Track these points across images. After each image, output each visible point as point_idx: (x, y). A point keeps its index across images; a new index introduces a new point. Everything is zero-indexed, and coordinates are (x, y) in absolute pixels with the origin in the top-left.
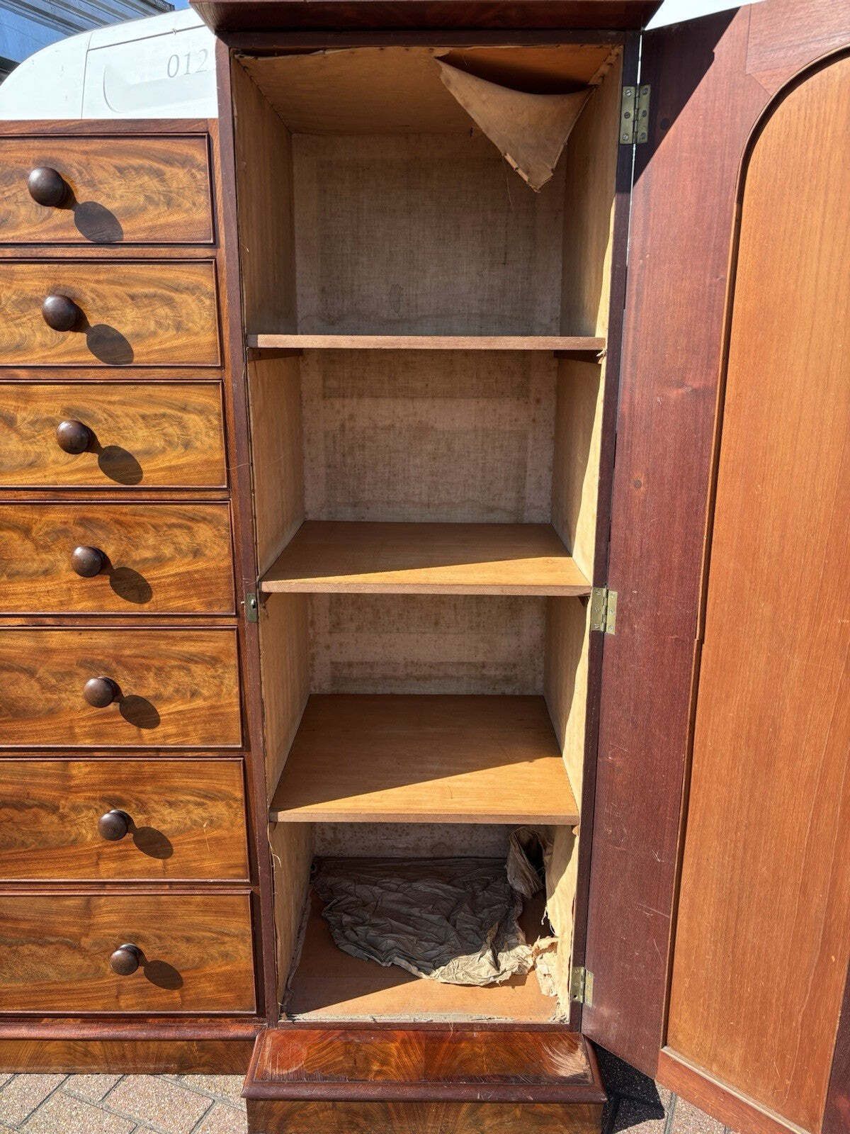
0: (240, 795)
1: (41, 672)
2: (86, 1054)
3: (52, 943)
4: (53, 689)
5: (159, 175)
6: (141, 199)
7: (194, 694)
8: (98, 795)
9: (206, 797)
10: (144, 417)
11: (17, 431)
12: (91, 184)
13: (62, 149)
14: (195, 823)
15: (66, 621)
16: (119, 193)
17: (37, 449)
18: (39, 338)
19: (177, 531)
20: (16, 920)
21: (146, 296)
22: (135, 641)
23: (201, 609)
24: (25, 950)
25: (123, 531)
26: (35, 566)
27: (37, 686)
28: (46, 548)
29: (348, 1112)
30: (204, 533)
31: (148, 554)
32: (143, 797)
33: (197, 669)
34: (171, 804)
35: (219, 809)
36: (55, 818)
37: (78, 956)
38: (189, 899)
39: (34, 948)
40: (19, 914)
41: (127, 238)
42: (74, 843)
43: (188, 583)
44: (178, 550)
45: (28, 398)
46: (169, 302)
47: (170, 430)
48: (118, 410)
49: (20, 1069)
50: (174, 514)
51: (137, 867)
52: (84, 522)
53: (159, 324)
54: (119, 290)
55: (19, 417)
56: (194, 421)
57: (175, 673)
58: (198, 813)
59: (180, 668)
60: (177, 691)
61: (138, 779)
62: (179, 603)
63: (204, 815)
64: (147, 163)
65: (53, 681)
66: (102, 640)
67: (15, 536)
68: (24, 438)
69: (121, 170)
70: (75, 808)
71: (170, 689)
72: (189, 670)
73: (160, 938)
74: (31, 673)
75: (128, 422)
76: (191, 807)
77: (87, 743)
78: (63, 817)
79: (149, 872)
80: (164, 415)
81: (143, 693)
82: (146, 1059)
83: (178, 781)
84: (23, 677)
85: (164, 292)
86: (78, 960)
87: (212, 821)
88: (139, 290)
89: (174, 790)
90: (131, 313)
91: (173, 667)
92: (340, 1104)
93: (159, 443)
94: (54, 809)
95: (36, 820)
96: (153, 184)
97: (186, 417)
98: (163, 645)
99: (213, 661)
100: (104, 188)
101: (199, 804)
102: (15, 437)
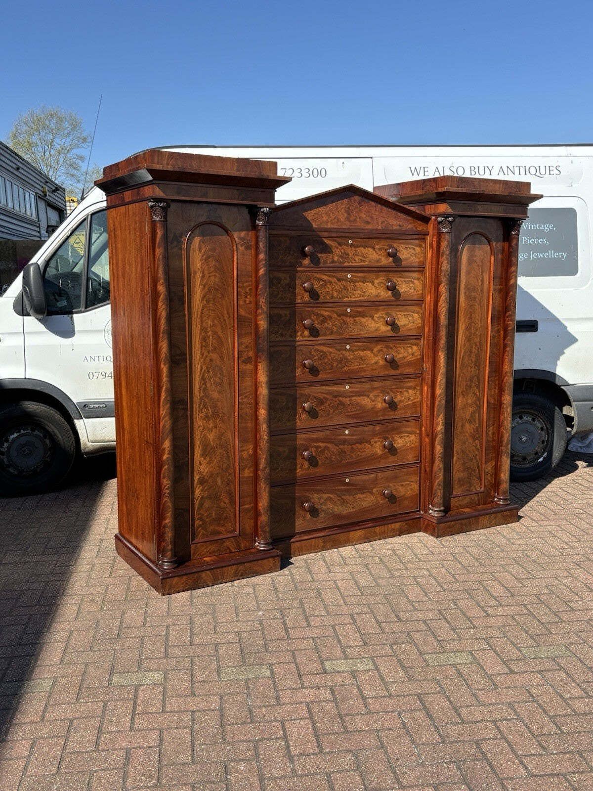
0: (418, 432)
1: (371, 395)
2: (374, 532)
3: (365, 493)
4: (373, 401)
5: (414, 249)
6: (409, 255)
7: (409, 399)
8: (382, 436)
9: (409, 433)
10: (404, 315)
11: (374, 320)
12: (399, 251)
13: (393, 242)
14: (406, 443)
15: (379, 378)
16: (405, 253)
17: (378, 325)
18: (382, 293)
19: (409, 348)
20: (356, 485)
21: (408, 281)
22: (396, 383)
23: (413, 372)
24: (357, 497)
25: (396, 349)
26: (373, 361)
27: (369, 401)
28: (377, 356)
29: (462, 524)
30: (415, 348)
31: (401, 356)
32: (393, 436)
33: (410, 391)
34: (401, 437)
35: (413, 437)
36: (369, 446)
37: (372, 496)
38: (403, 470)
39: (359, 495)
40: (357, 483)
41: (403, 265)
42: (374, 454)
43: (409, 364)
44: (408, 354)
45: (377, 311)
46: (413, 282)
47: (410, 319)
48: (398, 313)
49: (355, 543)
50: (409, 343)
51: (390, 461)
52: (387, 347)
53: (409, 289)
54: (403, 280)
55: (375, 315)
56: (416, 315)
57: (405, 393)
58: (407, 439)
59: (406, 391)
60: (405, 398)
61: (393, 429)
62: (407, 371)
63: (409, 440)
64: (411, 246)
65: (373, 398)
66: (388, 383)
67: (369, 352)
68: (376, 322)
69: (406, 248)
70: (376, 442)
71: (403, 398)
72: (408, 391)
73: (394, 486)
74: (368, 396)
75: (400, 316)
76: (406, 437)
77: (381, 418)
78: (372, 445)
79: (393, 462)
80: (409, 314)
81: (397, 401)
82: (391, 531)
83: (403, 429)
84: (366, 398)
85: (412, 280)
86: (373, 498)
87: (411, 442)
88: (406, 280)
89: (401, 432)
90: (404, 286)
91: (404, 391)
92: (459, 521)
93: (406, 322)
94: (370, 443)
95: (365, 448)
96: (412, 251)
97: (414, 314)
98: (402, 384)
99: (414, 388)
100: (402, 252)
101: (408, 436)
102: (373, 322)
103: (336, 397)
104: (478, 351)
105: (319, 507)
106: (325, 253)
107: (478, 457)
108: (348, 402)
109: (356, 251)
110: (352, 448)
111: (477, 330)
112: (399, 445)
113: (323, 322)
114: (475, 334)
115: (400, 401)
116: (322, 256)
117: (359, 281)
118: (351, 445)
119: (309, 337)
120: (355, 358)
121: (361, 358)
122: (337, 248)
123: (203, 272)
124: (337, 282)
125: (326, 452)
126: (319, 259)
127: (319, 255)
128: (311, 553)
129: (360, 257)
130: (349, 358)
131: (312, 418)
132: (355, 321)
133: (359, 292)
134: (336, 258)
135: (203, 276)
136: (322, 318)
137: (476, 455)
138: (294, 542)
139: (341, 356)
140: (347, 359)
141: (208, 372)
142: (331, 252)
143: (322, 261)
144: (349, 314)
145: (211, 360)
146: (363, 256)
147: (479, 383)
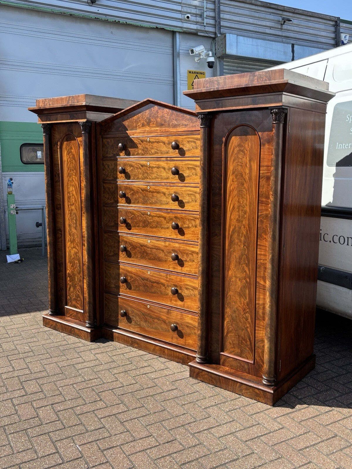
1: (165, 251)
2: (164, 352)
3: (161, 320)
4: (166, 256)
5: (195, 142)
6: (191, 147)
7: (193, 261)
8: (173, 284)
9: (194, 288)
10: (188, 194)
11: (165, 196)
12: (183, 145)
13: (178, 138)
14: (191, 295)
15: (170, 240)
16: (187, 146)
17: (168, 200)
18: (171, 176)
19: (192, 221)
21: (191, 168)
22: (183, 246)
24: (155, 321)
25: (182, 220)
26: (166, 226)
27: (164, 255)
28: (168, 222)
30: (198, 222)
31: (187, 226)
32: (181, 286)
34: (187, 289)
35: (196, 292)
36: (164, 287)
38: (188, 315)
39: (157, 321)
40: (155, 311)
41: (186, 156)
42: (167, 295)
43: (193, 233)
44: (192, 226)
45: (168, 189)
46: (194, 169)
47: (193, 198)
48: (183, 192)
49: (150, 352)
51: (179, 304)
52: (175, 217)
53: (192, 174)
54: (186, 166)
55: (166, 193)
57: (190, 255)
59: (191, 254)
60: (190, 260)
62: (192, 238)
63: (193, 293)
64: (192, 140)
65: (167, 254)
66: (177, 245)
67: (163, 219)
68: (167, 198)
69: (188, 142)
70: (168, 286)
71: (188, 259)
72: (193, 255)
73: (182, 324)
75: (185, 195)
76: (191, 290)
77: (172, 270)
78: (165, 288)
79: (180, 306)
80: (192, 194)
81: (183, 259)
82: (176, 357)
83: (188, 283)
84: (162, 252)
85: (193, 167)
86: (165, 326)
87: (194, 295)
88: (189, 166)
89: (187, 285)
90: (188, 171)
91: (190, 254)
93: (191, 200)
94: (164, 285)
95: (160, 288)
96: (193, 144)
97: (196, 194)
98: (188, 248)
100: (185, 145)
101: (192, 290)
102: (165, 197)
103: (142, 246)
104: (247, 233)
105: (131, 317)
106: (134, 148)
107: (249, 330)
108: (150, 252)
109: (152, 146)
110: (152, 285)
111: (245, 213)
112: (185, 295)
113: (133, 194)
114: (243, 217)
115: (186, 261)
116: (131, 150)
117: (155, 167)
118: (152, 283)
119: (125, 203)
120: (154, 221)
121: (158, 222)
122: (140, 144)
123: (67, 161)
124: (141, 167)
125: (136, 282)
126: (130, 152)
127: (130, 149)
128: (124, 344)
129: (155, 150)
130: (150, 221)
131: (128, 257)
132: (153, 195)
133: (155, 175)
134: (140, 151)
135: (68, 163)
136: (132, 192)
137: (247, 327)
138: (115, 332)
139: (145, 219)
140: (149, 222)
141: (71, 216)
142: (137, 147)
143: (131, 153)
144: (149, 191)
145: (72, 210)
146: (157, 149)
147: (249, 261)
